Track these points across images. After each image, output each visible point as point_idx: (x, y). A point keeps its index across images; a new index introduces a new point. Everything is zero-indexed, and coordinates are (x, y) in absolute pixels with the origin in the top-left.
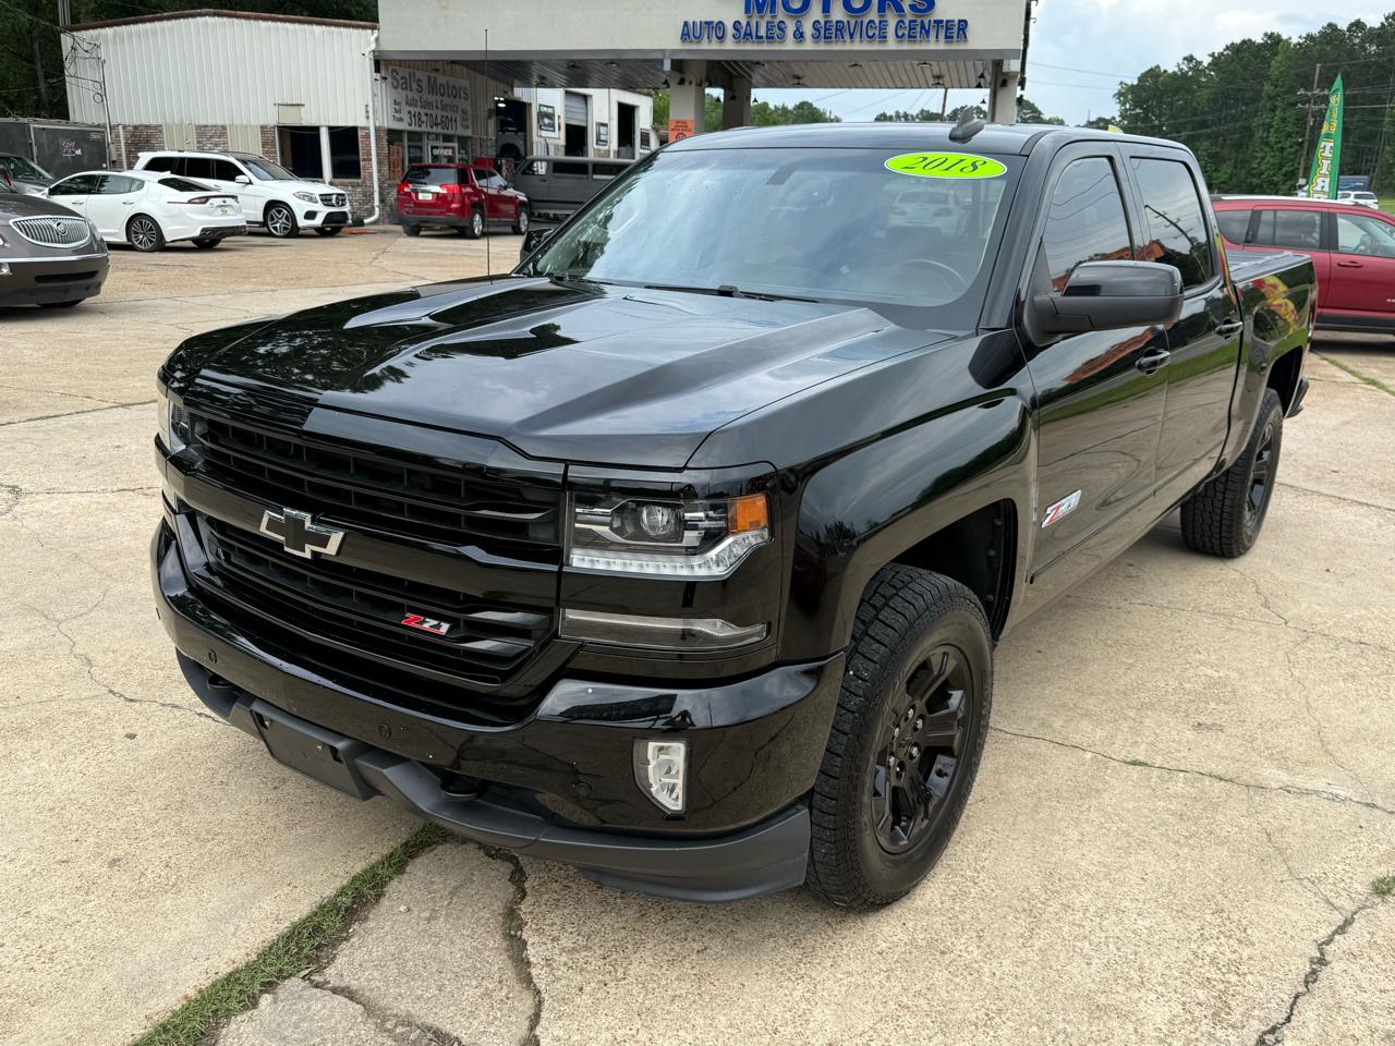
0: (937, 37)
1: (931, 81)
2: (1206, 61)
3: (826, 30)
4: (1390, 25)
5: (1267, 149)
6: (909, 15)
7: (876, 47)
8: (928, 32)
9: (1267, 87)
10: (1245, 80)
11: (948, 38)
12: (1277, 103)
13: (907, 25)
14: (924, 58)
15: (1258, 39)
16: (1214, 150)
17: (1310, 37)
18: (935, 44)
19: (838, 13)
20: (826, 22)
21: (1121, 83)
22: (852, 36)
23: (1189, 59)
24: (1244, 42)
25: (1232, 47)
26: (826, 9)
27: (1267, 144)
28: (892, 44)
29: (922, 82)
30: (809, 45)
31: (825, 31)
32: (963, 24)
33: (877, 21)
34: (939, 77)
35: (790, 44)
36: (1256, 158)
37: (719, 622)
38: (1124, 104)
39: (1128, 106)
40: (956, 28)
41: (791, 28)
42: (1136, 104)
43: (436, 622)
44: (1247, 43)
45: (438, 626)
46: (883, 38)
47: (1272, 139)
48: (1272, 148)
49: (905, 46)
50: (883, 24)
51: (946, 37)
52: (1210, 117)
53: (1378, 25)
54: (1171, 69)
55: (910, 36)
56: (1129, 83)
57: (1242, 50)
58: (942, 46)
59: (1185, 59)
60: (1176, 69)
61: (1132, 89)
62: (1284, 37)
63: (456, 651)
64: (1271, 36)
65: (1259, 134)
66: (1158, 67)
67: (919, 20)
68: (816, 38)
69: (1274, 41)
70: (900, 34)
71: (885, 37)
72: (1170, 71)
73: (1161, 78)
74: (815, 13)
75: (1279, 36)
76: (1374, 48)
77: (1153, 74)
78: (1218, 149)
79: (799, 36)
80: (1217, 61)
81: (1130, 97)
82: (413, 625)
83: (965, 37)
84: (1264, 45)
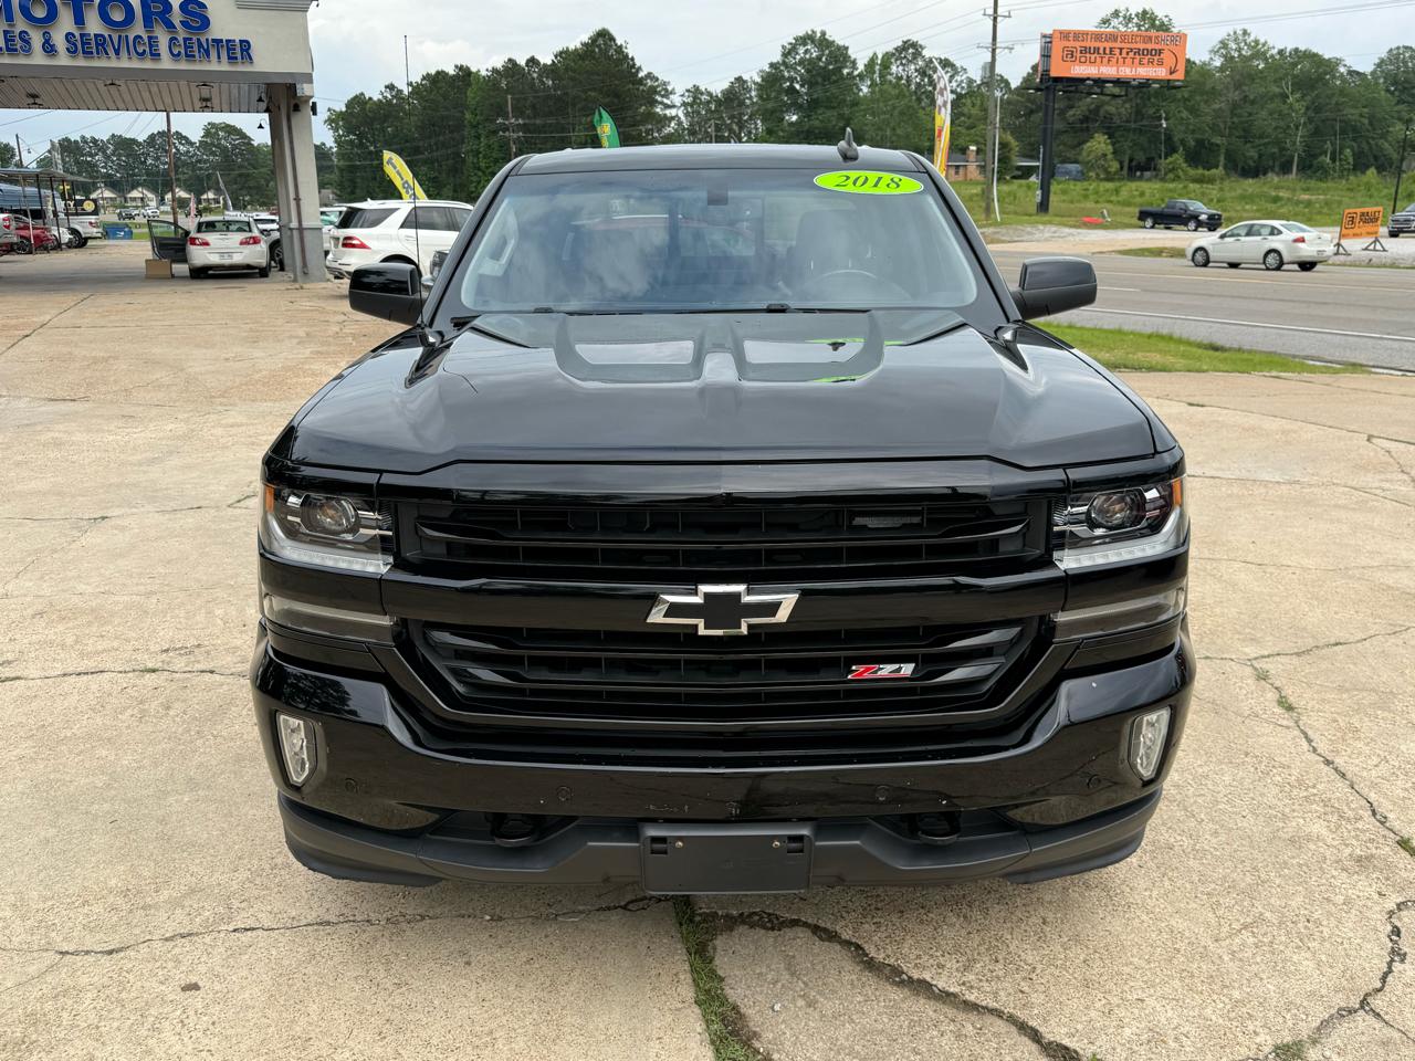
0: (219, 57)
1: (198, 104)
2: (406, 90)
3: (83, 44)
4: (559, 62)
5: (480, 174)
6: (182, 34)
7: (148, 64)
8: (207, 53)
9: (468, 116)
10: (446, 109)
11: (232, 58)
12: (480, 131)
13: (182, 42)
14: (205, 81)
15: (451, 71)
16: (433, 175)
17: (495, 70)
18: (217, 65)
19: (94, 25)
20: (82, 35)
21: (329, 110)
22: (117, 52)
23: (391, 87)
24: (438, 73)
25: (427, 77)
26: (79, 20)
27: (479, 169)
28: (166, 63)
30: (64, 60)
31: (81, 45)
32: (246, 46)
33: (145, 37)
34: (206, 100)
35: (38, 58)
36: (472, 182)
38: (336, 130)
39: (341, 133)
41: (37, 39)
42: (349, 131)
43: (895, 666)
44: (441, 74)
45: (899, 670)
46: (156, 56)
47: (483, 165)
48: (484, 172)
49: (183, 66)
50: (152, 41)
51: (229, 58)
52: (421, 144)
53: (549, 62)
54: (376, 97)
55: (187, 56)
56: (338, 110)
57: (437, 79)
58: (225, 67)
59: (386, 87)
60: (381, 97)
61: (341, 115)
62: (474, 70)
64: (461, 68)
65: (470, 159)
66: (362, 94)
67: (195, 38)
68: (72, 51)
69: (465, 74)
70: (176, 52)
71: (159, 55)
72: (375, 99)
73: (368, 106)
74: (65, 23)
75: (468, 68)
76: (551, 82)
77: (358, 102)
78: (436, 174)
79: (49, 48)
80: (417, 90)
81: (341, 123)
82: (867, 676)
83: (251, 59)
84: (457, 76)
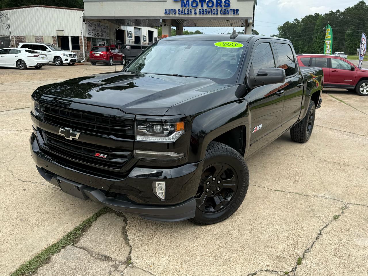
0: (231, 14)
1: (230, 25)
2: (300, 20)
3: (202, 11)
4: (346, 11)
5: (316, 43)
6: (224, 8)
7: (215, 16)
8: (229, 12)
9: (316, 27)
10: (310, 25)
11: (234, 14)
12: (318, 31)
13: (223, 10)
14: (228, 19)
15: (313, 15)
16: (303, 43)
17: (326, 14)
18: (230, 15)
19: (205, 7)
21: (279, 26)
22: (209, 13)
23: (296, 20)
24: (310, 15)
25: (306, 17)
26: (202, 6)
27: (316, 41)
28: (219, 15)
29: (228, 25)
30: (198, 16)
31: (202, 12)
32: (237, 10)
33: (215, 9)
34: (232, 24)
35: (193, 15)
36: (313, 45)
37: (173, 153)
38: (280, 31)
40: (236, 12)
41: (193, 11)
42: (283, 31)
43: (103, 155)
44: (310, 16)
45: (104, 156)
46: (217, 14)
47: (317, 40)
48: (317, 42)
49: (223, 16)
50: (217, 10)
51: (233, 14)
52: (301, 35)
53: (343, 11)
54: (292, 22)
55: (224, 13)
56: (281, 26)
57: (309, 17)
58: (232, 16)
59: (295, 20)
60: (293, 22)
61: (282, 27)
62: (320, 14)
63: (108, 162)
64: (316, 14)
65: (314, 39)
66: (288, 22)
67: (226, 9)
68: (200, 14)
69: (317, 15)
70: (221, 13)
71: (218, 14)
72: (291, 23)
73: (289, 25)
74: (200, 7)
75: (318, 14)
76: (342, 17)
77: (287, 23)
78: (304, 43)
79: (195, 13)
80: (303, 20)
81: (281, 29)
82: (98, 156)
83: (238, 14)
84: (315, 16)
